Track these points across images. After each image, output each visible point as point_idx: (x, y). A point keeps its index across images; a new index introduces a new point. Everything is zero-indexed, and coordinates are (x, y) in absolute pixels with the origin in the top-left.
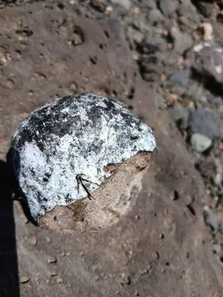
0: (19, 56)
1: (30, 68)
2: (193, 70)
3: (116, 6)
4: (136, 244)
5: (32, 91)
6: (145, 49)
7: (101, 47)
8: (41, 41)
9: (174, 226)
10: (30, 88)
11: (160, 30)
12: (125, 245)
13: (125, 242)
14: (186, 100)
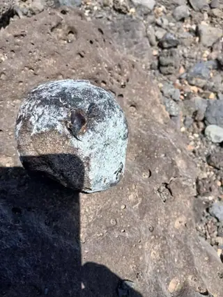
0: (14, 55)
1: (21, 63)
2: (218, 61)
3: (139, 6)
4: (98, 210)
5: (21, 82)
6: (166, 45)
7: (91, 42)
8: (32, 41)
9: (140, 200)
10: (20, 79)
11: (188, 25)
12: (87, 210)
13: (88, 207)
14: (207, 91)
